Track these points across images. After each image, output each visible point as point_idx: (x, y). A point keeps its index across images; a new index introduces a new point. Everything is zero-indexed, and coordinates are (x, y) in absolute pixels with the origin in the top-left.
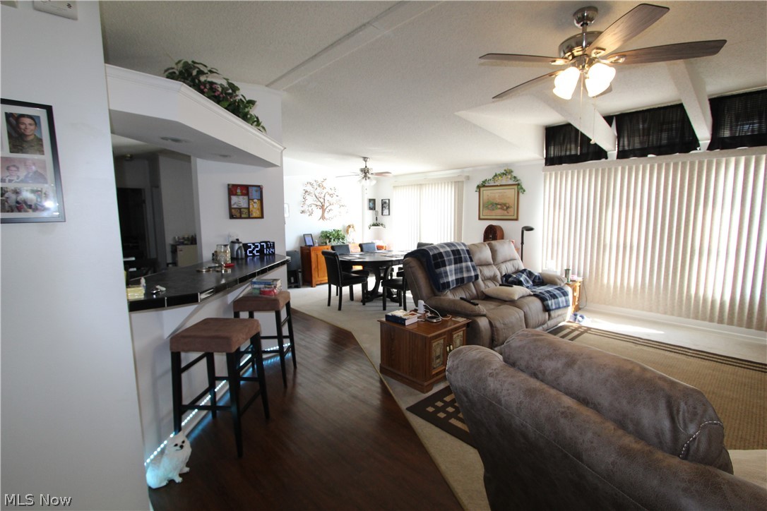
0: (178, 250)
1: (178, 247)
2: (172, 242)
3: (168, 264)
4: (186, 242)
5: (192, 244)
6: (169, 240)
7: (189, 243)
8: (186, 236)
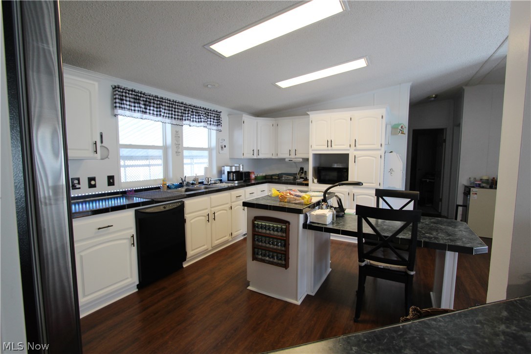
0: (471, 193)
1: (472, 189)
2: (466, 183)
3: (458, 206)
4: (484, 185)
5: (491, 187)
6: (463, 180)
7: (488, 187)
8: (485, 178)
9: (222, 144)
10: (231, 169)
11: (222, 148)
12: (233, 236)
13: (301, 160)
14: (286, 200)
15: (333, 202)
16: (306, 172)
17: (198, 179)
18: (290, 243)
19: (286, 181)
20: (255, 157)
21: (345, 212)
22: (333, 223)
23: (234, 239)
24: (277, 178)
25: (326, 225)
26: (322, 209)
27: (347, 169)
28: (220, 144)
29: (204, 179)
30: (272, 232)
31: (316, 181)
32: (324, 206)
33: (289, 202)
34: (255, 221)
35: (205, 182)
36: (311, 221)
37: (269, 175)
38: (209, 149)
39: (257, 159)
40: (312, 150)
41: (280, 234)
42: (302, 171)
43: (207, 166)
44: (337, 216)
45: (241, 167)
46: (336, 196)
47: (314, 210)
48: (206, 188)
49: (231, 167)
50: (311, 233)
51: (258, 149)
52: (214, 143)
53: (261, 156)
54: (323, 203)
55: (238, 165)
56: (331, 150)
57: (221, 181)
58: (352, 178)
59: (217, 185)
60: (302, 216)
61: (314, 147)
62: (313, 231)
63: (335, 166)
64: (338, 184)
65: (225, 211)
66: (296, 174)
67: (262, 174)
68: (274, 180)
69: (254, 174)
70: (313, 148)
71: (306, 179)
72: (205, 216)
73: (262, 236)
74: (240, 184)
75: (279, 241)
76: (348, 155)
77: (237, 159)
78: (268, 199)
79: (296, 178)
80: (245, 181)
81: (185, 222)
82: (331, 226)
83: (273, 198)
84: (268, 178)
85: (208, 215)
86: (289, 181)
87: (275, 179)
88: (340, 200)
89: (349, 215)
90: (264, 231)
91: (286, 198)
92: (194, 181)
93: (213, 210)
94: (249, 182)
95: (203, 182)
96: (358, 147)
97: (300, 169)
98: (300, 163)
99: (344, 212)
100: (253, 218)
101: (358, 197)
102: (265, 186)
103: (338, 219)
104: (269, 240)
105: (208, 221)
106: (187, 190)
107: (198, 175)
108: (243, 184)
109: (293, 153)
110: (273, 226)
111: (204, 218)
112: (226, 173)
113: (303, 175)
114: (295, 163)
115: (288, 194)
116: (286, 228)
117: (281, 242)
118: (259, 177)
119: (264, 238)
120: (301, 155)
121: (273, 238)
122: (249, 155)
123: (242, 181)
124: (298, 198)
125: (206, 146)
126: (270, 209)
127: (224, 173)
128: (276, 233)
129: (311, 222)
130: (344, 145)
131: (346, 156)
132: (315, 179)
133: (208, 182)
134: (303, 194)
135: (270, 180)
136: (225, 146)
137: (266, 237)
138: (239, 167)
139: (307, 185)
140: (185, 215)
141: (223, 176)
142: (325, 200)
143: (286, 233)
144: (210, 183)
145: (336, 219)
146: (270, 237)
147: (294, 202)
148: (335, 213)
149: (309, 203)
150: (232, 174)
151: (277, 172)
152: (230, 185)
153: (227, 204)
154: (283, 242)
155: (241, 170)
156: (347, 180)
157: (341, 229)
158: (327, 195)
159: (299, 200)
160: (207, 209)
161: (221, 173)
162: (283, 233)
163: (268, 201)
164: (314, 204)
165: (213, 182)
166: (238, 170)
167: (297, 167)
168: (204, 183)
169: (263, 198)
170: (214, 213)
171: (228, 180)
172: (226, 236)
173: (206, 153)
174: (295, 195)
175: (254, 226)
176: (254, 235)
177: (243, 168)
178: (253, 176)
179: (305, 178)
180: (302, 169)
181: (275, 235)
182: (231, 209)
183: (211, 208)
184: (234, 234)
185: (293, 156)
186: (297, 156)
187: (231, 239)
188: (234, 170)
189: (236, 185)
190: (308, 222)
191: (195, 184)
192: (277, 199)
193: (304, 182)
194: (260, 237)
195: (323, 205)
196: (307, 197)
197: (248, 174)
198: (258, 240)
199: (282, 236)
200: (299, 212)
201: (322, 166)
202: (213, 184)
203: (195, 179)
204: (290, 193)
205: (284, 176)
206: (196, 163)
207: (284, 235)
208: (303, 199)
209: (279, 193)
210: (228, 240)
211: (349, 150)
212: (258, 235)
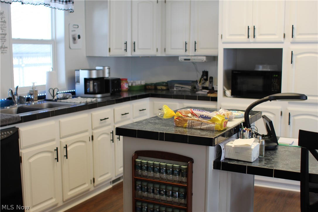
9: (74, 33)
10: (90, 74)
11: (74, 39)
12: (96, 183)
13: (204, 59)
14: (186, 125)
15: (260, 126)
16: (211, 78)
17: (36, 91)
18: (193, 192)
19: (180, 93)
20: (129, 54)
21: (279, 141)
22: (260, 160)
23: (97, 188)
24: (164, 88)
25: (251, 162)
26: (243, 137)
27: (279, 74)
28: (72, 33)
29: (47, 91)
30: (164, 176)
31: (228, 92)
32: (247, 134)
33: (191, 127)
34: (137, 158)
35: (49, 97)
36: (227, 157)
37: (151, 84)
38: (54, 42)
39: (132, 57)
40: (224, 43)
41: (177, 178)
42: (205, 77)
43: (51, 70)
44: (267, 149)
45: (107, 71)
46: (264, 117)
47: (230, 139)
48: (50, 106)
49: (90, 70)
50: (226, 176)
51: (133, 41)
52: (61, 32)
53: (139, 53)
54: (244, 129)
55: (101, 68)
56: (255, 43)
57: (74, 94)
58: (286, 88)
59: (68, 100)
60: (212, 150)
61: (227, 38)
62: (230, 173)
63: (261, 68)
64: (267, 97)
65: (83, 144)
66: (197, 81)
67: (140, 82)
68: (159, 93)
69: (127, 83)
70: (224, 40)
71: (213, 91)
72: (51, 152)
73: (148, 182)
74: (105, 100)
75: (177, 189)
76: (280, 51)
77: (100, 57)
78: (155, 123)
79: (195, 88)
80: (113, 94)
81: (21, 162)
82: (257, 165)
83: (164, 122)
84: (150, 89)
85: (57, 150)
86: (184, 94)
87: (162, 90)
88: (271, 123)
89: (285, 146)
90: (151, 174)
91: (186, 121)
92: (31, 95)
93: (64, 141)
94: (120, 96)
95: (45, 96)
96: (297, 37)
97: (201, 74)
98: (202, 63)
99: (277, 143)
100: (133, 153)
101: (296, 118)
102: (146, 103)
103: (268, 153)
104: (160, 188)
105: (57, 159)
106: (20, 111)
107: (36, 85)
108: (110, 99)
109: (191, 47)
110: (166, 166)
111: (49, 155)
112: (82, 81)
113: (207, 84)
114: (193, 63)
115: (190, 115)
116: (187, 169)
117: (179, 191)
118: (136, 87)
119: (151, 185)
120: (204, 51)
121: (167, 185)
122: (117, 51)
123: (109, 94)
124: (205, 121)
125: (49, 37)
126: (162, 139)
127: (78, 82)
128: (171, 177)
129: (226, 159)
130: (274, 34)
131: (279, 52)
132: (228, 89)
133: (54, 97)
134: (213, 115)
135: (153, 92)
136: (79, 37)
137: (154, 183)
138: (103, 71)
139: (215, 99)
140: (20, 151)
141: (77, 86)
142: (247, 124)
143: (187, 176)
144: (56, 98)
145: (265, 154)
146: (161, 183)
147: (199, 127)
148: (264, 143)
149: (223, 128)
150: (91, 82)
151: (165, 79)
152: (89, 100)
153: (86, 131)
154: (182, 190)
155: (107, 75)
156: (279, 91)
157: (275, 168)
158: (250, 116)
159: (208, 124)
160: (53, 140)
161: (73, 80)
162: (183, 176)
163: (157, 126)
164: (230, 131)
165: (61, 96)
166: (101, 76)
167: (197, 70)
168: (47, 98)
169: (147, 121)
170: (66, 147)
171: (86, 92)
172: (85, 184)
173: (48, 48)
174: (202, 116)
175: (135, 166)
176: (135, 181)
177: (109, 73)
178: (125, 86)
179: (210, 88)
180: (205, 73)
181: (168, 180)
182: (93, 139)
183: (61, 138)
184: (99, 180)
185: (191, 52)
186: (197, 53)
187: (92, 189)
188: (94, 75)
189: (99, 100)
190: (222, 159)
191: (32, 100)
192: (171, 123)
193: (209, 95)
194: (145, 184)
195: (244, 131)
196: (220, 119)
197: (117, 82)
198: (141, 188)
199: (181, 182)
200: (209, 142)
201: (238, 69)
202: (61, 99)
203: (33, 91)
204: (192, 113)
205: (176, 85)
206: (27, 65)
207: (184, 179)
208: (214, 123)
209: (174, 114)
210: (88, 190)
211: (282, 43)
212: (142, 181)
